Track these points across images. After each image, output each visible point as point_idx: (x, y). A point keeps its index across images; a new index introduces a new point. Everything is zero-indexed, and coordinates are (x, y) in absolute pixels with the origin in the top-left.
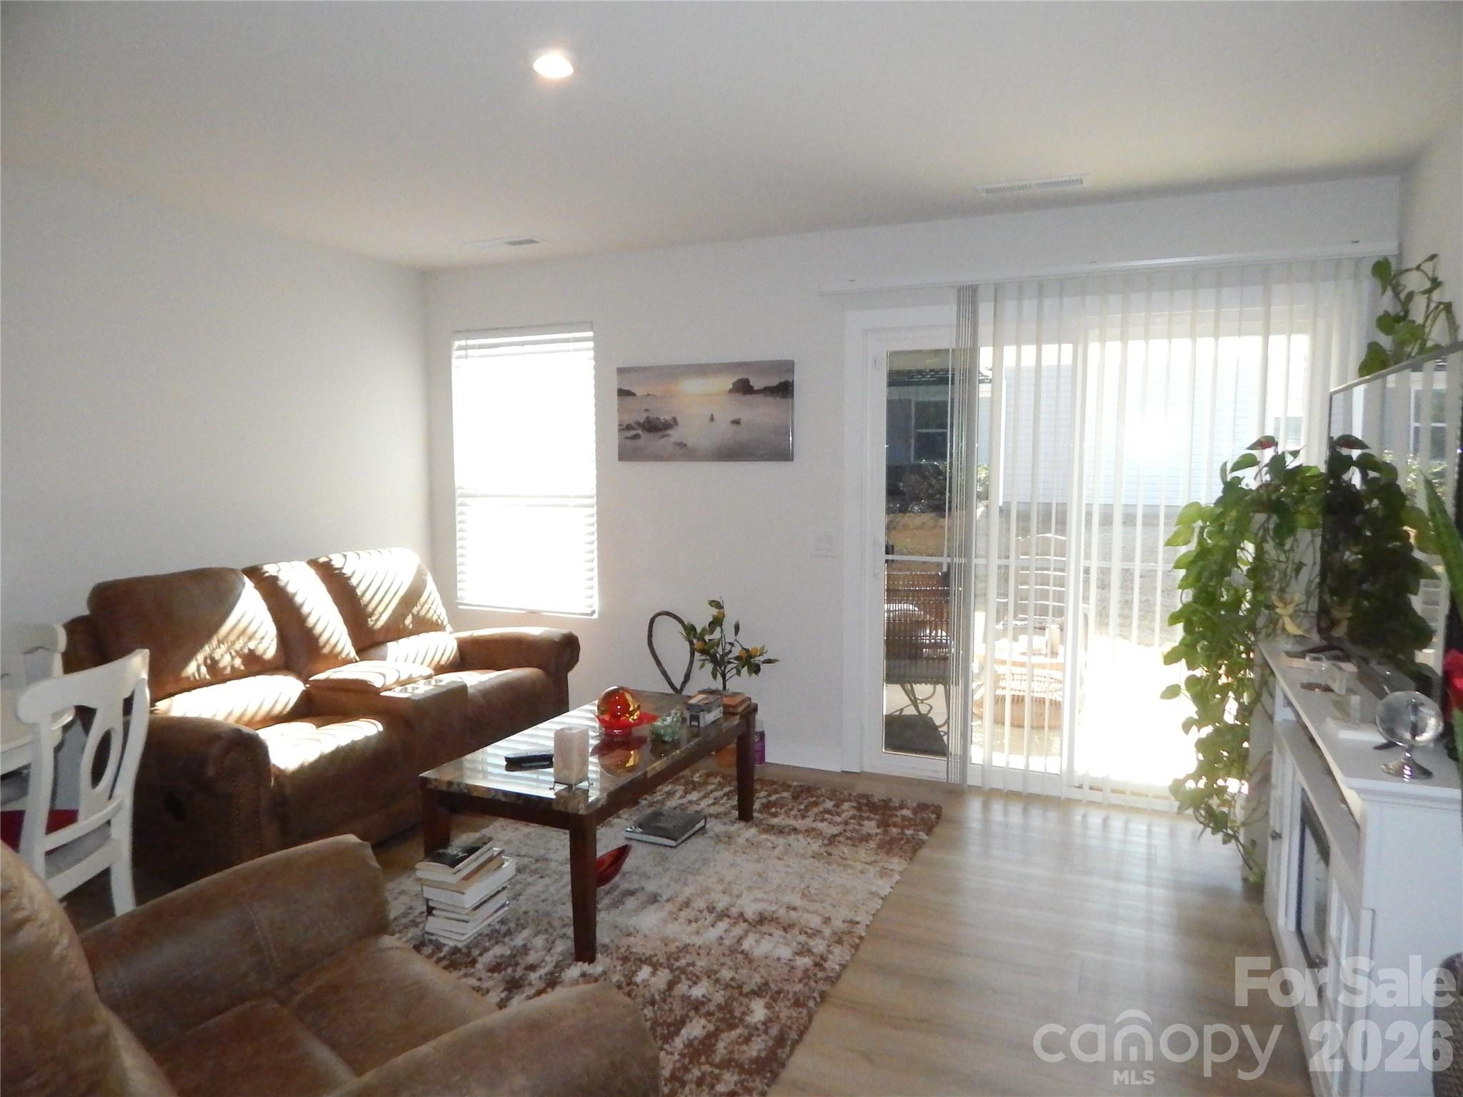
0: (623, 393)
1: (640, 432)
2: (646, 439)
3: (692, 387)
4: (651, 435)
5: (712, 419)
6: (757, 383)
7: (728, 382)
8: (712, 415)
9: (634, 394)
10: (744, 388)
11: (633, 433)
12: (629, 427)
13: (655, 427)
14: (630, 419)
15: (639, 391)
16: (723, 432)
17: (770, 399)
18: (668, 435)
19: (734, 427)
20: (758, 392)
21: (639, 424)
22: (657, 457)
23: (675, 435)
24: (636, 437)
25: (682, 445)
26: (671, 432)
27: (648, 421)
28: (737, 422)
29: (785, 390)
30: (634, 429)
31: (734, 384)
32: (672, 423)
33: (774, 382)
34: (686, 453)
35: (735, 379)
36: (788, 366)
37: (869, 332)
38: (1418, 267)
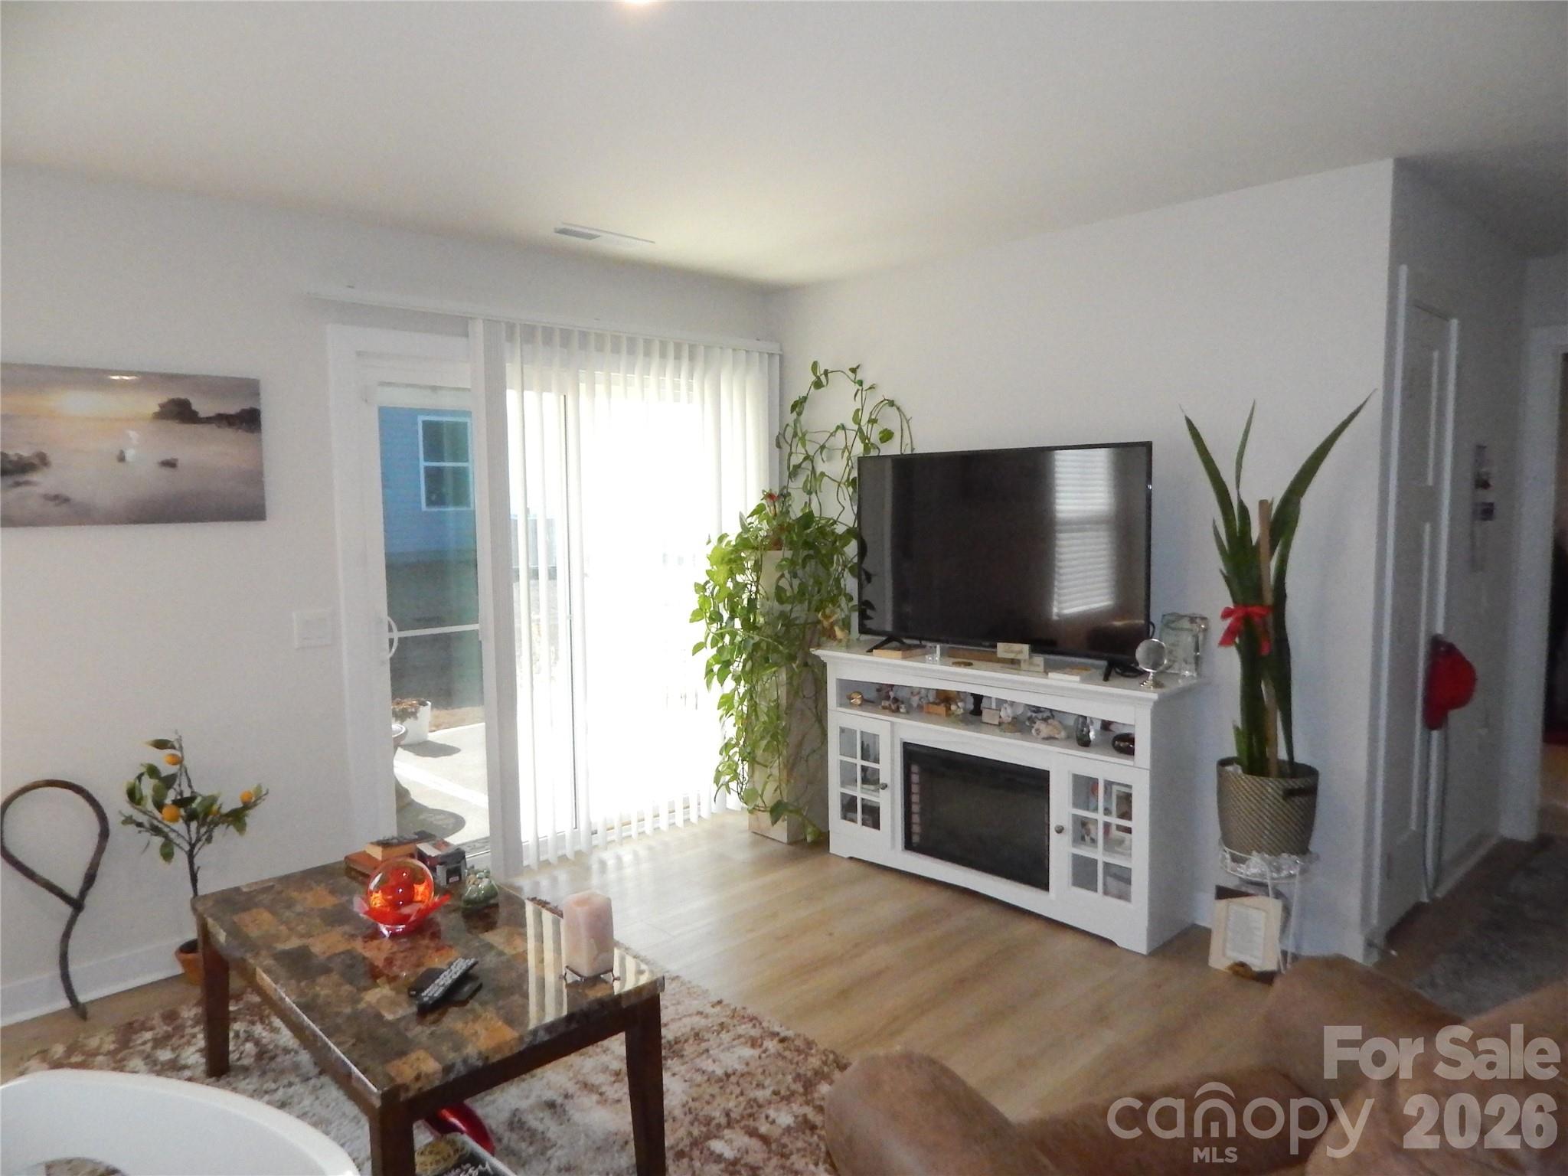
3: (76, 404)
6: (203, 407)
7: (151, 403)
10: (180, 412)
17: (229, 434)
19: (167, 472)
20: (209, 420)
28: (170, 464)
29: (249, 420)
31: (162, 406)
32: (36, 461)
33: (232, 408)
35: (164, 398)
36: (251, 388)
37: (359, 354)
38: (854, 370)
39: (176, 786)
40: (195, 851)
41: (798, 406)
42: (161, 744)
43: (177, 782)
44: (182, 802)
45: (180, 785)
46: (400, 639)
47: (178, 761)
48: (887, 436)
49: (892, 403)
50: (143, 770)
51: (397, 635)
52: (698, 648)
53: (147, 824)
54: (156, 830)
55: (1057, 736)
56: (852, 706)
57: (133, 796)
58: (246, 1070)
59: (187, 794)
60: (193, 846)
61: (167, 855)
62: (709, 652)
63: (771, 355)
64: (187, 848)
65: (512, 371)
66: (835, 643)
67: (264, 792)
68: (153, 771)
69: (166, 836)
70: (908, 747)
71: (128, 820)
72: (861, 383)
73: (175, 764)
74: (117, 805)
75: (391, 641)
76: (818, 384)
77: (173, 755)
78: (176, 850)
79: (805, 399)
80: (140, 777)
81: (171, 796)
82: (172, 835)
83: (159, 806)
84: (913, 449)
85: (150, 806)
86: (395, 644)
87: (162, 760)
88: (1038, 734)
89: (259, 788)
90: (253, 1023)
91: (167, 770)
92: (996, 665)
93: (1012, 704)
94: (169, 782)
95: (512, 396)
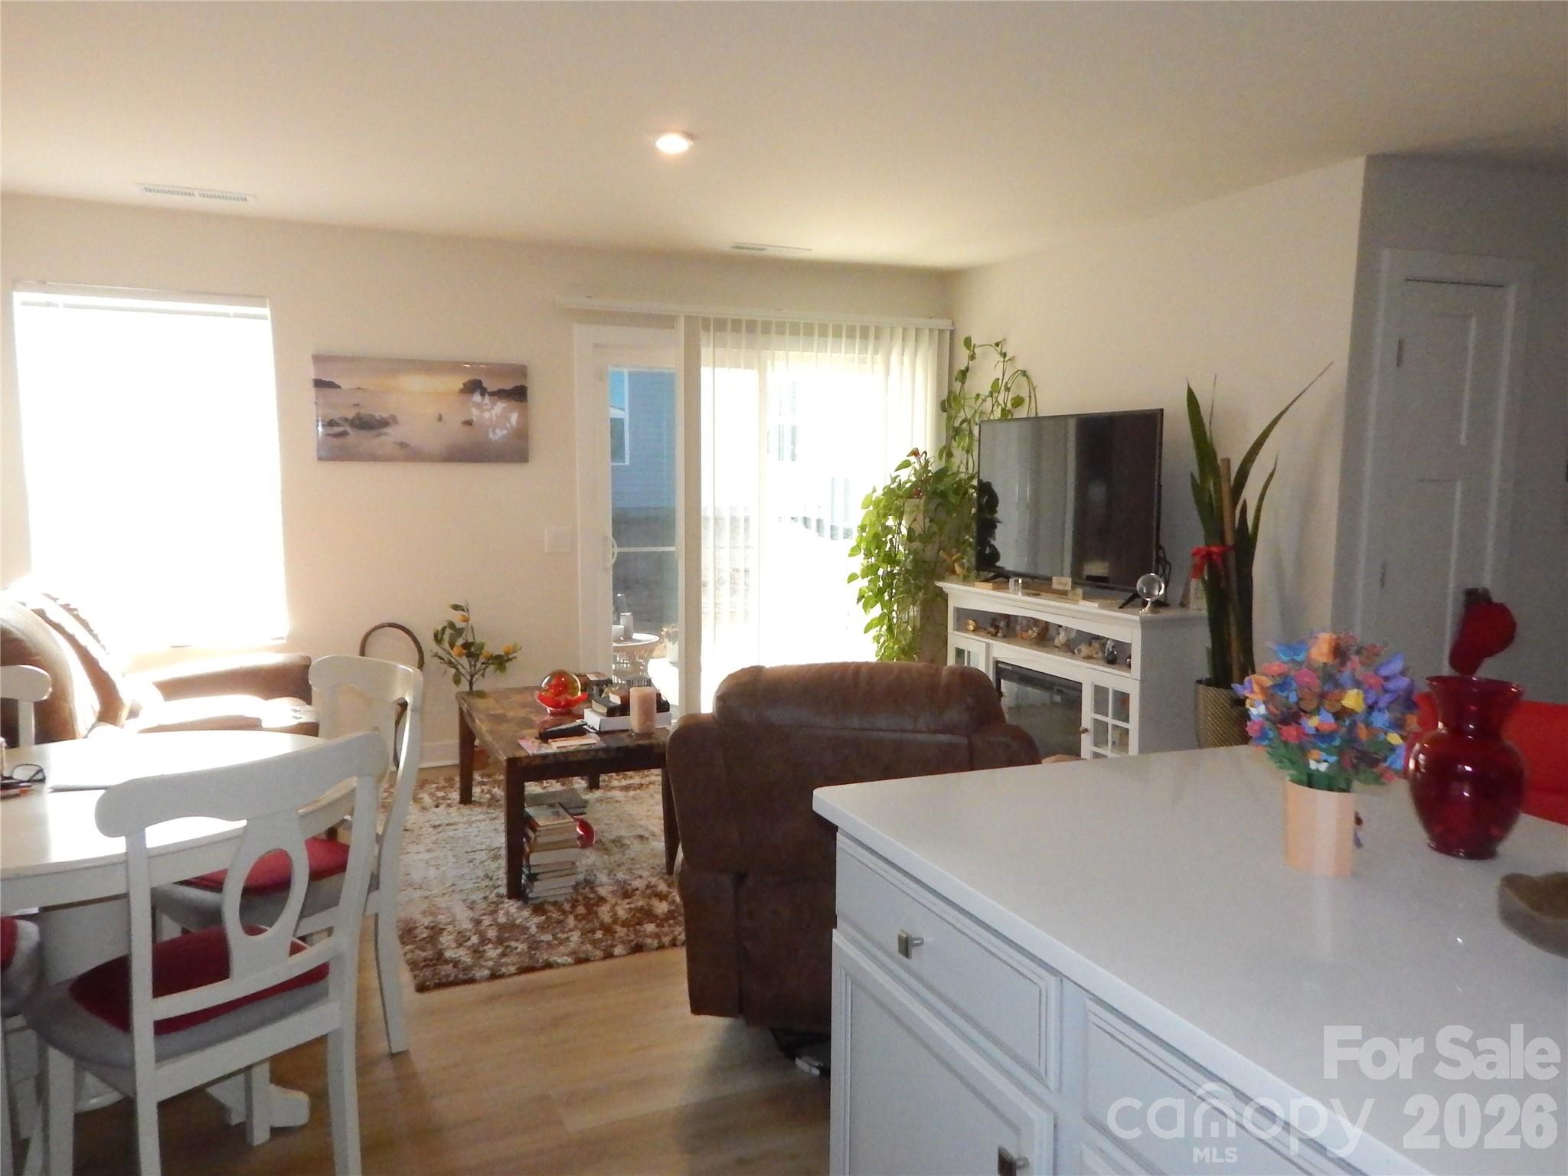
0: (319, 384)
1: (348, 429)
2: (354, 436)
3: (415, 384)
4: (363, 434)
5: (440, 419)
6: (491, 385)
7: (458, 382)
8: (440, 415)
9: (339, 387)
10: (474, 387)
11: (336, 430)
12: (331, 423)
13: (367, 424)
14: (336, 415)
15: (345, 383)
16: (452, 431)
18: (386, 434)
19: (466, 428)
20: (494, 394)
21: (346, 420)
22: (374, 458)
23: (393, 434)
24: (343, 434)
25: (403, 445)
26: (389, 430)
27: (359, 417)
29: (518, 394)
30: (338, 425)
31: (465, 384)
32: (390, 420)
33: (508, 385)
34: (410, 454)
35: (465, 379)
36: (522, 371)
37: (596, 346)
38: (997, 345)
39: (464, 635)
40: (474, 679)
41: (964, 374)
42: (456, 607)
43: (465, 633)
44: (467, 646)
45: (466, 635)
46: (619, 553)
47: (466, 620)
48: (1018, 402)
49: (1024, 373)
50: (446, 624)
51: (617, 550)
52: (852, 578)
53: (446, 659)
54: (450, 663)
55: (1095, 656)
56: (966, 630)
57: (438, 638)
58: (480, 804)
59: (470, 640)
60: (472, 676)
61: (457, 681)
62: (864, 583)
63: (941, 332)
64: (469, 678)
65: (706, 353)
66: (954, 577)
67: (518, 648)
68: (452, 625)
69: (457, 669)
70: (999, 665)
71: (436, 655)
72: (1005, 355)
73: (465, 621)
74: (429, 645)
75: (613, 554)
76: (972, 357)
77: (463, 616)
78: (463, 679)
79: (967, 369)
80: (444, 629)
81: (460, 642)
82: (460, 667)
83: (452, 645)
84: (1037, 413)
85: (446, 645)
86: (616, 555)
87: (456, 617)
88: (1079, 653)
89: (515, 645)
90: (494, 787)
91: (459, 624)
92: (1050, 595)
93: (1067, 629)
94: (459, 632)
95: (706, 372)
